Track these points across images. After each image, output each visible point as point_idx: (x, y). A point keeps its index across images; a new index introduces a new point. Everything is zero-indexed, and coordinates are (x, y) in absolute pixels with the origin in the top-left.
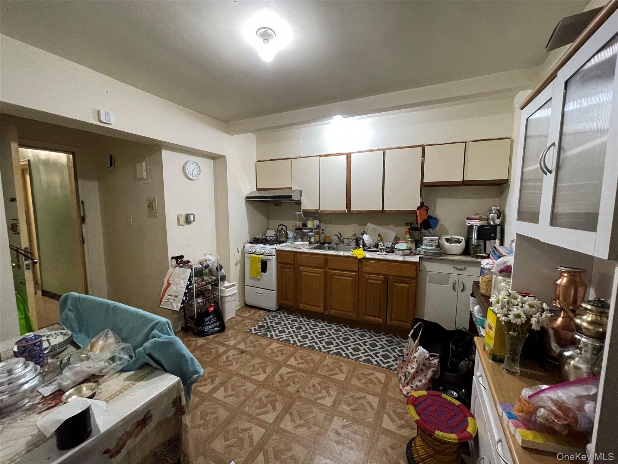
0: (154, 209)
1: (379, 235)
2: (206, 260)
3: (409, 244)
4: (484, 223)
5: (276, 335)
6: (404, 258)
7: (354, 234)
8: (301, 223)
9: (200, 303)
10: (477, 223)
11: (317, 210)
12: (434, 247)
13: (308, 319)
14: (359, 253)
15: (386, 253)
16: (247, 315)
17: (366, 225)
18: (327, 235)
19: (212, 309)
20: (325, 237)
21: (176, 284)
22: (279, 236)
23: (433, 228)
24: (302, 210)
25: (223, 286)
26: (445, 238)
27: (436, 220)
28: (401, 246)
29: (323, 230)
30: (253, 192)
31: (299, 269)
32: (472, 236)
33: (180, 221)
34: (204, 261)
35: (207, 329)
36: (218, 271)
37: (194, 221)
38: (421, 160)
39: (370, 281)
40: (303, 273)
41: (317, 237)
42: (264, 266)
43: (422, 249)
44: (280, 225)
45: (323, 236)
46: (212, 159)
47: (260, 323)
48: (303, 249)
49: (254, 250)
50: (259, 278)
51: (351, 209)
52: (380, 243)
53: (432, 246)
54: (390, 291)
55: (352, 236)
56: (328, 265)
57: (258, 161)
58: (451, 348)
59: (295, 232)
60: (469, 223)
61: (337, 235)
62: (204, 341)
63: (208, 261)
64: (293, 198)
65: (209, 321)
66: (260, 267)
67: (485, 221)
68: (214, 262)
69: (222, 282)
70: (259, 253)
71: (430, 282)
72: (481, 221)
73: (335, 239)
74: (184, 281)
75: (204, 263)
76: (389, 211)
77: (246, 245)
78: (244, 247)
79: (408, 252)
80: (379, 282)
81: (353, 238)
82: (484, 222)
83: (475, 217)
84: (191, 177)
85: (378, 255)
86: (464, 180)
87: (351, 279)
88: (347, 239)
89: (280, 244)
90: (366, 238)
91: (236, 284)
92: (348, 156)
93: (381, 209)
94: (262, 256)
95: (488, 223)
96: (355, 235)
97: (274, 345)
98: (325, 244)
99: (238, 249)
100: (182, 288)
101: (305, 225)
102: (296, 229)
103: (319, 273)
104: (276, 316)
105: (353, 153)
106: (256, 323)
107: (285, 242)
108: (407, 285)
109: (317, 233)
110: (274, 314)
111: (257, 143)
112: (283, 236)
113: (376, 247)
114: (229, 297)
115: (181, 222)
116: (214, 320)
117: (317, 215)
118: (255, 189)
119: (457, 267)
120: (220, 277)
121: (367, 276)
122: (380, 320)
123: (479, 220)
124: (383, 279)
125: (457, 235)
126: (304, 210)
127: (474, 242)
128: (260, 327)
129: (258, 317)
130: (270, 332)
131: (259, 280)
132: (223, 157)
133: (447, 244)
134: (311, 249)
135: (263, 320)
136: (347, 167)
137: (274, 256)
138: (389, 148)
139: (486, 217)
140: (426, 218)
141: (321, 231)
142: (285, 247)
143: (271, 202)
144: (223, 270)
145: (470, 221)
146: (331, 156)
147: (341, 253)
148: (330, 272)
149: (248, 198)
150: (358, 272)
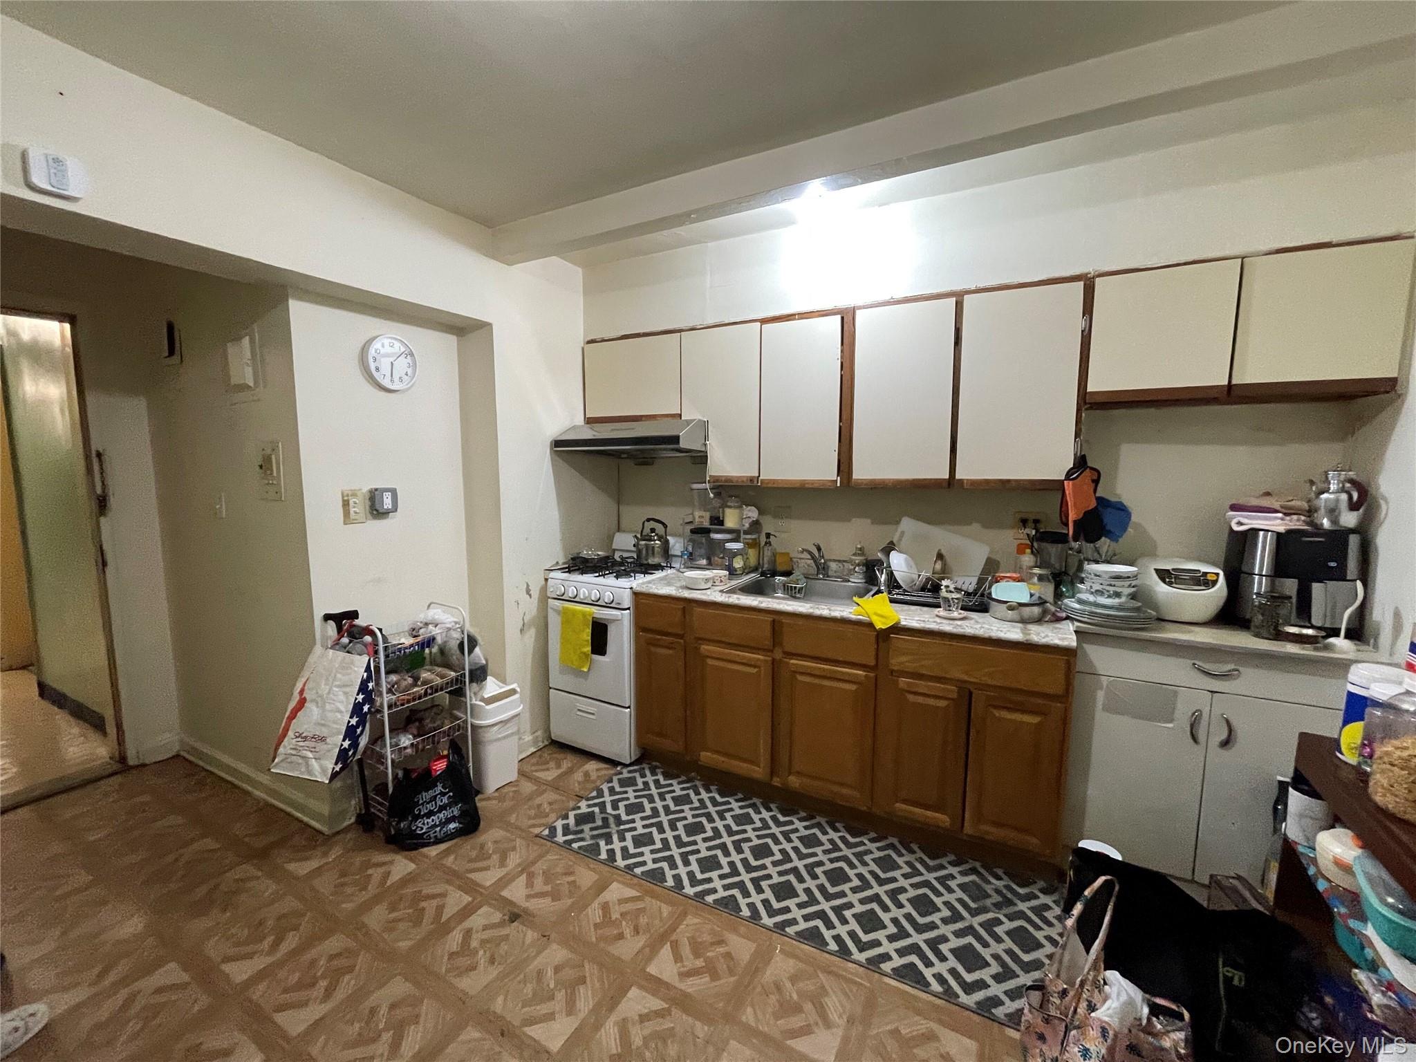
0: (275, 474)
1: (940, 556)
2: (427, 624)
3: (1034, 584)
4: (1295, 523)
5: (626, 854)
6: (1024, 631)
7: (860, 549)
8: (707, 515)
9: (405, 748)
10: (1278, 524)
11: (751, 479)
12: (1123, 599)
13: (722, 796)
14: (879, 612)
15: (964, 613)
16: (550, 775)
17: (898, 522)
18: (781, 551)
19: (440, 766)
20: (774, 555)
21: (321, 702)
22: (644, 552)
23: (1114, 537)
24: (708, 479)
25: (479, 697)
26: (1157, 570)
27: (1123, 510)
28: (1009, 591)
29: (768, 535)
30: (574, 428)
31: (697, 649)
32: (1253, 564)
33: (352, 510)
34: (421, 625)
35: (423, 826)
36: (463, 653)
37: (395, 509)
38: (1079, 323)
39: (911, 698)
40: (710, 662)
41: (752, 553)
42: (599, 636)
43: (1080, 602)
44: (648, 520)
45: (768, 553)
46: (453, 334)
47: (584, 808)
48: (708, 592)
49: (571, 592)
50: (585, 670)
51: (855, 477)
52: (944, 583)
53: (1118, 595)
54: (978, 732)
55: (854, 555)
56: (781, 644)
57: (589, 342)
58: (1225, 976)
59: (690, 540)
60: (1240, 524)
61: (810, 553)
62: (412, 866)
63: (431, 627)
64: (683, 444)
65: (431, 801)
66: (587, 641)
67: (1303, 518)
68: (449, 629)
69: (474, 685)
70: (585, 598)
71: (1107, 708)
72: (1288, 518)
73: (805, 564)
74: (346, 693)
75: (422, 631)
76: (974, 483)
77: (552, 574)
78: (546, 580)
79: (1036, 610)
80: (943, 703)
81: (858, 559)
82: (1298, 520)
83: (1265, 502)
84: (386, 383)
85: (938, 620)
86: (1234, 382)
87: (853, 687)
88: (839, 561)
89: (645, 573)
90: (898, 562)
91: (518, 690)
92: (847, 319)
93: (947, 477)
94: (594, 609)
95: (1311, 523)
96: (861, 551)
97: (617, 891)
98: (774, 574)
99: (528, 585)
100: (339, 716)
101: (718, 521)
102: (693, 531)
103: (755, 667)
104: (631, 782)
105: (860, 308)
106: (572, 804)
107: (662, 568)
108: (1033, 720)
109: (754, 544)
110: (625, 775)
111: (587, 292)
112: (656, 549)
113: (929, 594)
114: (495, 728)
115: (356, 513)
116: (445, 800)
117: (752, 493)
118: (580, 420)
119: (1207, 666)
120: (471, 672)
121: (903, 681)
122: (943, 819)
123: (1280, 515)
124: (955, 696)
125: (1200, 560)
126: (715, 479)
127: (1259, 585)
128: (583, 819)
129: (579, 783)
130: (609, 841)
131: (585, 675)
132: (483, 327)
133: (1162, 589)
134: (732, 591)
135: (594, 794)
136: (842, 351)
137: (629, 609)
138: (973, 288)
139: (1305, 506)
140: (1093, 504)
141: (763, 539)
142: (658, 583)
143: (625, 456)
144: (477, 650)
145: (1242, 516)
146: (795, 319)
147: (823, 610)
148: (788, 663)
149: (557, 443)
150: (874, 668)
